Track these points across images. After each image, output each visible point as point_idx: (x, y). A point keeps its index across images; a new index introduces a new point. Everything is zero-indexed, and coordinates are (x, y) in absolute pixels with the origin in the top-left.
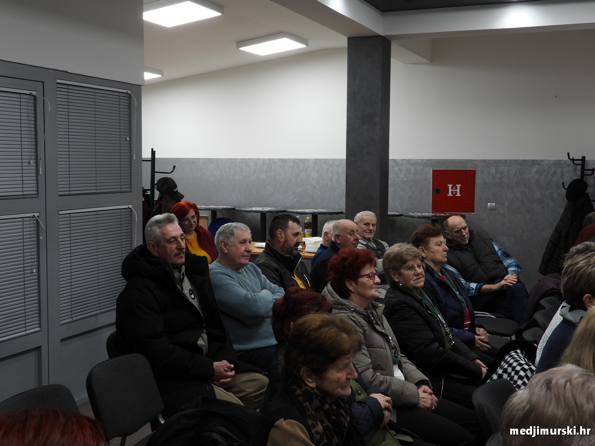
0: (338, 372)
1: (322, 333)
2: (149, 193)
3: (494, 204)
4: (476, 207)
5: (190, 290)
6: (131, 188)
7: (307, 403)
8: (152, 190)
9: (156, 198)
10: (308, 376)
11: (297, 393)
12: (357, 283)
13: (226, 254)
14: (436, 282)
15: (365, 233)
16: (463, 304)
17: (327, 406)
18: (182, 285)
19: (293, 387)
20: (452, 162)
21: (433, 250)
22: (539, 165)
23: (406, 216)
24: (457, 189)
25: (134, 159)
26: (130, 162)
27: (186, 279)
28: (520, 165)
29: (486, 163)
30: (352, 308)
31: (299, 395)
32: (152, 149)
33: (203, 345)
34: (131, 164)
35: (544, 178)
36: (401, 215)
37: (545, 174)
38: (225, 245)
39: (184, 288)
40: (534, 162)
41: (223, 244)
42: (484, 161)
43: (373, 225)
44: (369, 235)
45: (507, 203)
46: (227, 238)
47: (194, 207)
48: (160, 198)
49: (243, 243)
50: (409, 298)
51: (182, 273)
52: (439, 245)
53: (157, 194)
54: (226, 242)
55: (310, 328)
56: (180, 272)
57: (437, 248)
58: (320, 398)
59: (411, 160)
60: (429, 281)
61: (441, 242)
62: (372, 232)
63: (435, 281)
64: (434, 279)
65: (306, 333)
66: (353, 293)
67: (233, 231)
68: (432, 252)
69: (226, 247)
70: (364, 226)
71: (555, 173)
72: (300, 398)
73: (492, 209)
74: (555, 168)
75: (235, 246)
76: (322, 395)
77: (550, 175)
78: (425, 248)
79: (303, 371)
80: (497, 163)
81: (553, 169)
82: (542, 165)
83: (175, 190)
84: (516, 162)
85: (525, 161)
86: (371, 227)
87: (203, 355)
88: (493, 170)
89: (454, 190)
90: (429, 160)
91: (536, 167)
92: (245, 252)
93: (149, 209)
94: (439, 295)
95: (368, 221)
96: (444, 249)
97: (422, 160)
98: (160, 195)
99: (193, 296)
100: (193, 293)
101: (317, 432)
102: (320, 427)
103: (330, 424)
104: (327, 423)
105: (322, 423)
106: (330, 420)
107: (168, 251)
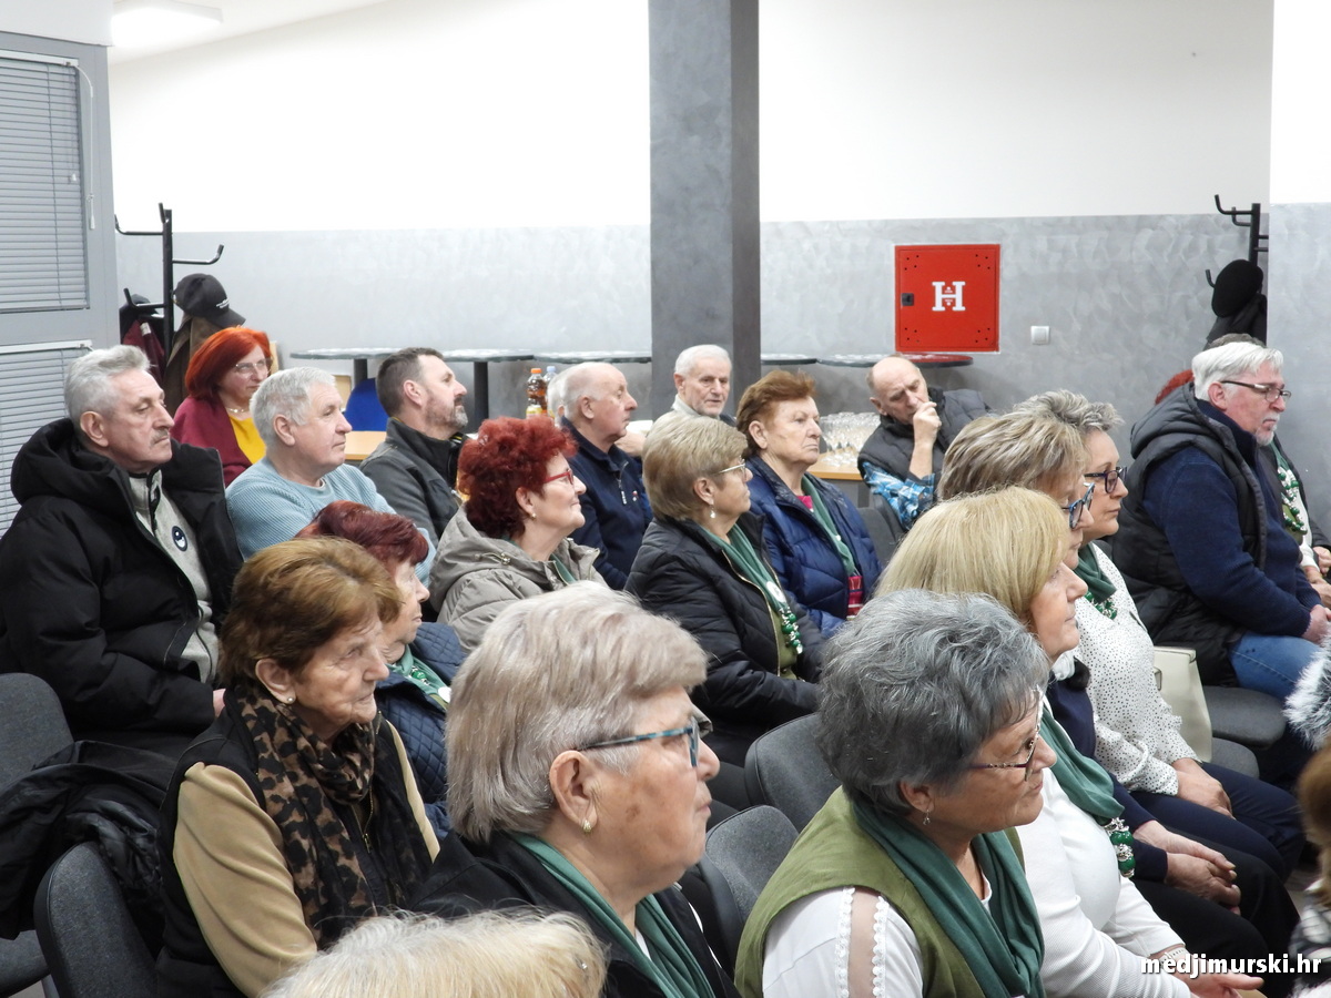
0: (337, 664)
1: (296, 579)
2: (160, 314)
3: (1047, 328)
4: (1003, 338)
5: (175, 529)
6: (87, 299)
7: (265, 736)
8: (168, 306)
9: (177, 326)
10: (273, 678)
11: (244, 714)
12: (542, 495)
13: (290, 447)
14: (781, 507)
15: (702, 402)
16: (845, 562)
17: (303, 743)
18: (153, 517)
19: (239, 701)
20: (942, 225)
21: (782, 432)
22: (1153, 229)
23: (824, 362)
24: (954, 293)
25: (93, 226)
26: (84, 234)
27: (165, 502)
28: (1109, 229)
29: (1027, 226)
30: (506, 556)
31: (250, 717)
32: (161, 206)
33: (202, 659)
34: (84, 240)
35: (1166, 260)
36: (813, 361)
37: (1170, 248)
38: (287, 427)
39: (159, 523)
40: (1142, 222)
41: (281, 424)
42: (1021, 221)
43: (723, 381)
44: (712, 406)
45: (1077, 327)
46: (290, 407)
47: (262, 340)
48: (186, 325)
49: (328, 414)
50: (692, 546)
51: (154, 488)
52: (800, 421)
53: (179, 315)
54: (287, 419)
55: (272, 568)
56: (149, 484)
57: (793, 427)
58: (289, 724)
59: (844, 222)
60: (760, 504)
61: (806, 416)
62: (721, 398)
63: (778, 505)
64: (776, 501)
65: (262, 580)
66: (533, 519)
67: (302, 390)
68: (781, 437)
69: (288, 430)
70: (700, 386)
71: (1193, 248)
72: (250, 725)
73: (1040, 342)
74: (1192, 234)
75: (311, 424)
76: (292, 718)
77: (1181, 253)
78: (766, 424)
79: (261, 665)
80: (1054, 225)
81: (1188, 238)
82: (1162, 228)
83: (221, 306)
84: (1098, 222)
85: (1120, 219)
86: (718, 387)
87: (198, 678)
88: (1042, 244)
89: (949, 296)
90: (887, 222)
91: (1147, 234)
92: (337, 435)
93: (163, 353)
94: (784, 537)
95: (710, 373)
96: (811, 433)
97: (870, 223)
98: (184, 317)
99: (181, 543)
100: (182, 535)
101: (276, 799)
102: (287, 788)
103: (314, 783)
104: (304, 779)
105: (294, 778)
106: (310, 773)
107: (136, 433)
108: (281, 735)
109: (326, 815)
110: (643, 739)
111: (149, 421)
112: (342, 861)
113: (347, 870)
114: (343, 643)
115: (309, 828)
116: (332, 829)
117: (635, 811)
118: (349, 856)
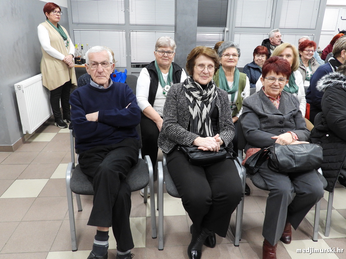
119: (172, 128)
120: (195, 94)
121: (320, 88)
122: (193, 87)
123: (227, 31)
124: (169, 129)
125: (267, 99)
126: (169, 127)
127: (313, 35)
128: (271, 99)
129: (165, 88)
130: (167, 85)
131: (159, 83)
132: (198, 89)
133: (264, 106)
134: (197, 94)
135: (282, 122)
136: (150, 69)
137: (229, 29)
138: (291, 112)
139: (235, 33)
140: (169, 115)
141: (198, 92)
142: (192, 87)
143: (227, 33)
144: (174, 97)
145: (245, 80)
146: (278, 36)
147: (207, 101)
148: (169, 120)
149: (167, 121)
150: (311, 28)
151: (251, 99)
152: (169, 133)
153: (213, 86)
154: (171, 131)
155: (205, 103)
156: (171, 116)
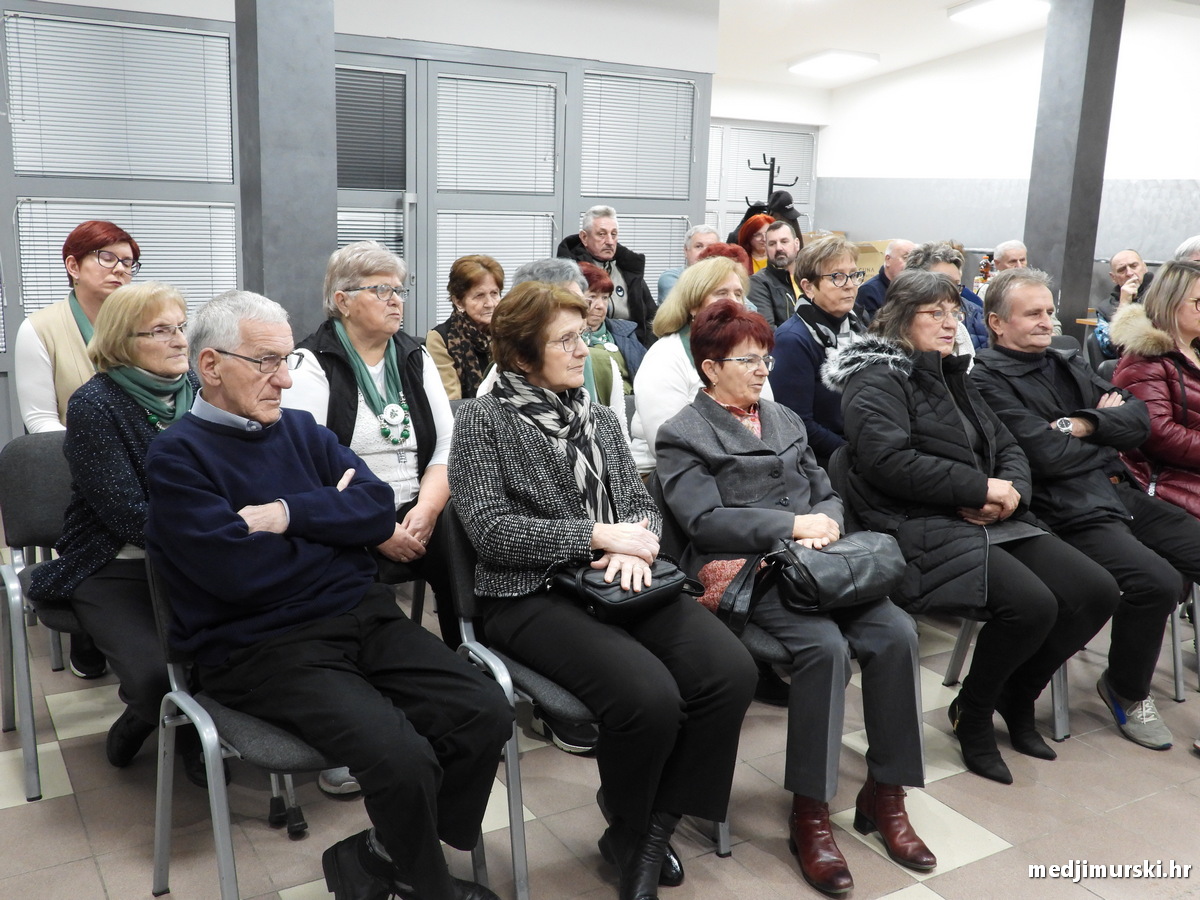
0: (472, 299)
5: (618, 287)
6: (689, 195)
25: (695, 161)
26: (690, 165)
34: (690, 168)
83: (788, 207)
99: (621, 294)
100: (622, 290)
101: (452, 343)
102: (457, 341)
103: (468, 341)
104: (464, 338)
105: (461, 338)
106: (467, 337)
107: (597, 245)
108: (459, 323)
109: (470, 353)
110: (362, 289)
111: (603, 241)
112: (474, 370)
113: (476, 374)
114: (475, 291)
115: (463, 356)
116: (472, 358)
117: (358, 312)
118: (477, 369)
119: (508, 526)
120: (549, 419)
121: (833, 379)
122: (537, 400)
123: (411, 204)
124: (501, 534)
125: (725, 414)
126: (496, 527)
127: (683, 219)
128: (734, 415)
129: (386, 415)
130: (390, 402)
131: (361, 398)
132: (552, 407)
133: (722, 434)
134: (554, 420)
135: (776, 472)
136: (327, 351)
137: (417, 197)
138: (793, 445)
139: (439, 211)
140: (485, 494)
141: (554, 415)
142: (533, 403)
143: (410, 210)
144: (485, 438)
145: (608, 369)
146: (603, 230)
147: (580, 437)
148: (489, 508)
149: (481, 513)
150: (675, 197)
151: (681, 422)
152: (502, 544)
153: (582, 392)
154: (510, 536)
155: (577, 442)
156: (491, 497)
